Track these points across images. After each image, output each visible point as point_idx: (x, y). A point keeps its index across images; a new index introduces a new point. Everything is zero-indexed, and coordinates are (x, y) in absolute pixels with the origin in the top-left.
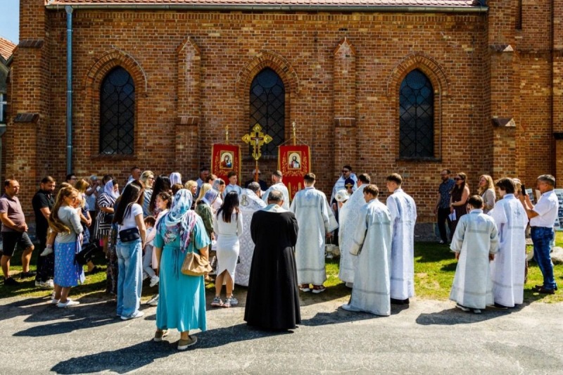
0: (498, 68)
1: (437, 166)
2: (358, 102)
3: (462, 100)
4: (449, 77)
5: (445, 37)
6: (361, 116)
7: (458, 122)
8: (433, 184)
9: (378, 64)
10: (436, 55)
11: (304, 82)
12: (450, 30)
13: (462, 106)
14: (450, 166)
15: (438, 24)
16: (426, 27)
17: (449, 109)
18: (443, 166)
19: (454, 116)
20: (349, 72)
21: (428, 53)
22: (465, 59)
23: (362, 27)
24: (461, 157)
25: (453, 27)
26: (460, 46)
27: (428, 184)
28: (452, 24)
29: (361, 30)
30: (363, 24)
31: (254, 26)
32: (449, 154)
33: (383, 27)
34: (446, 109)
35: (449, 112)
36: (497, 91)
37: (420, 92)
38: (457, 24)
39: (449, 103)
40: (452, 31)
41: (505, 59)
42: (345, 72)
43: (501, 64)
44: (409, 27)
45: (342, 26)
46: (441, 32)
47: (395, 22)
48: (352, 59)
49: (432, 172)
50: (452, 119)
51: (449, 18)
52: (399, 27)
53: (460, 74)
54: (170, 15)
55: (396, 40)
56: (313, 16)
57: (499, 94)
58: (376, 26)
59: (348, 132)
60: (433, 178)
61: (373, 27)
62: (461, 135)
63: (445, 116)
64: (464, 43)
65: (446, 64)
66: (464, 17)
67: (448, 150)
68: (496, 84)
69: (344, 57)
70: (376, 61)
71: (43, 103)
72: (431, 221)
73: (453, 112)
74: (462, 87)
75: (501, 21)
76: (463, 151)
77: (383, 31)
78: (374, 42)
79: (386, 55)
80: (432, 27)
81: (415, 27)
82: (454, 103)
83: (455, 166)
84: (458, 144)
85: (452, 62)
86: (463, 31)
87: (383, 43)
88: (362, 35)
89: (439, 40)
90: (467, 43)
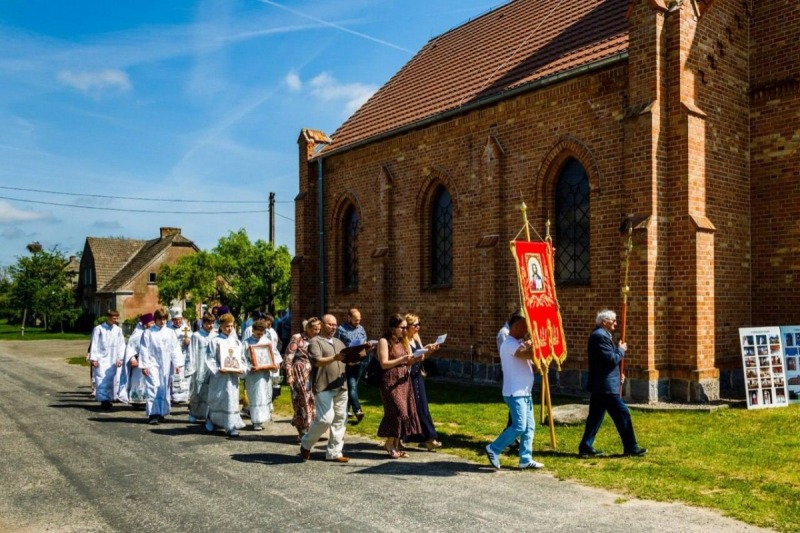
0: (634, 140)
1: (586, 291)
2: (506, 213)
3: (614, 193)
4: (598, 163)
5: (593, 106)
6: (509, 231)
7: (610, 226)
8: (581, 317)
9: (525, 161)
10: (583, 134)
11: (463, 197)
12: (598, 95)
13: (614, 202)
14: (599, 291)
15: (582, 91)
16: (571, 99)
17: (599, 209)
18: (592, 291)
19: (605, 217)
20: (494, 178)
21: (574, 134)
22: (616, 132)
23: (509, 118)
24: (613, 277)
25: (601, 90)
26: (610, 115)
27: (575, 317)
28: (598, 85)
29: (510, 121)
30: (508, 113)
31: (425, 142)
32: (599, 273)
33: (528, 112)
34: (594, 210)
35: (597, 214)
36: (632, 176)
37: (578, 188)
38: (604, 84)
39: (599, 200)
40: (600, 95)
41: (642, 125)
42: (490, 178)
43: (637, 135)
44: (554, 103)
45: (491, 122)
46: (589, 101)
47: (538, 103)
48: (496, 162)
49: (581, 300)
50: (601, 222)
51: (592, 79)
52: (543, 107)
53: (610, 156)
54: (372, 148)
55: (541, 125)
56: (467, 118)
57: (635, 181)
58: (522, 113)
59: (488, 253)
60: (580, 308)
61: (518, 115)
62: (611, 244)
63: (594, 219)
64: (615, 110)
65: (595, 144)
66: (609, 72)
67: (596, 268)
68: (632, 166)
69: (489, 160)
70: (523, 157)
71: (309, 246)
72: (576, 368)
73: (602, 213)
74: (613, 174)
75: (644, 66)
76: (614, 267)
77: (529, 116)
78: (520, 134)
79: (532, 147)
80: (577, 98)
81: (560, 102)
82: (604, 199)
83: (605, 291)
84: (608, 258)
85: (601, 139)
86: (613, 91)
87: (529, 132)
88: (510, 127)
89: (585, 113)
90: (619, 108)
